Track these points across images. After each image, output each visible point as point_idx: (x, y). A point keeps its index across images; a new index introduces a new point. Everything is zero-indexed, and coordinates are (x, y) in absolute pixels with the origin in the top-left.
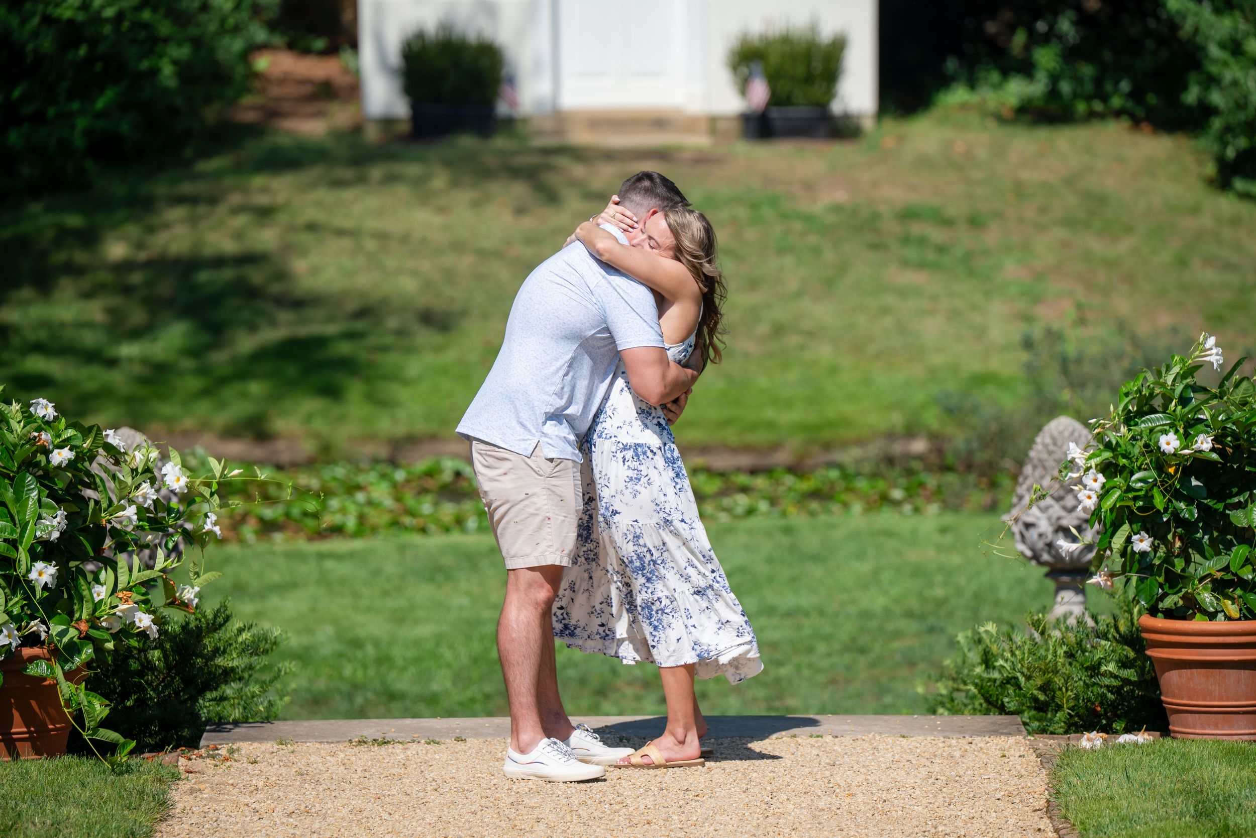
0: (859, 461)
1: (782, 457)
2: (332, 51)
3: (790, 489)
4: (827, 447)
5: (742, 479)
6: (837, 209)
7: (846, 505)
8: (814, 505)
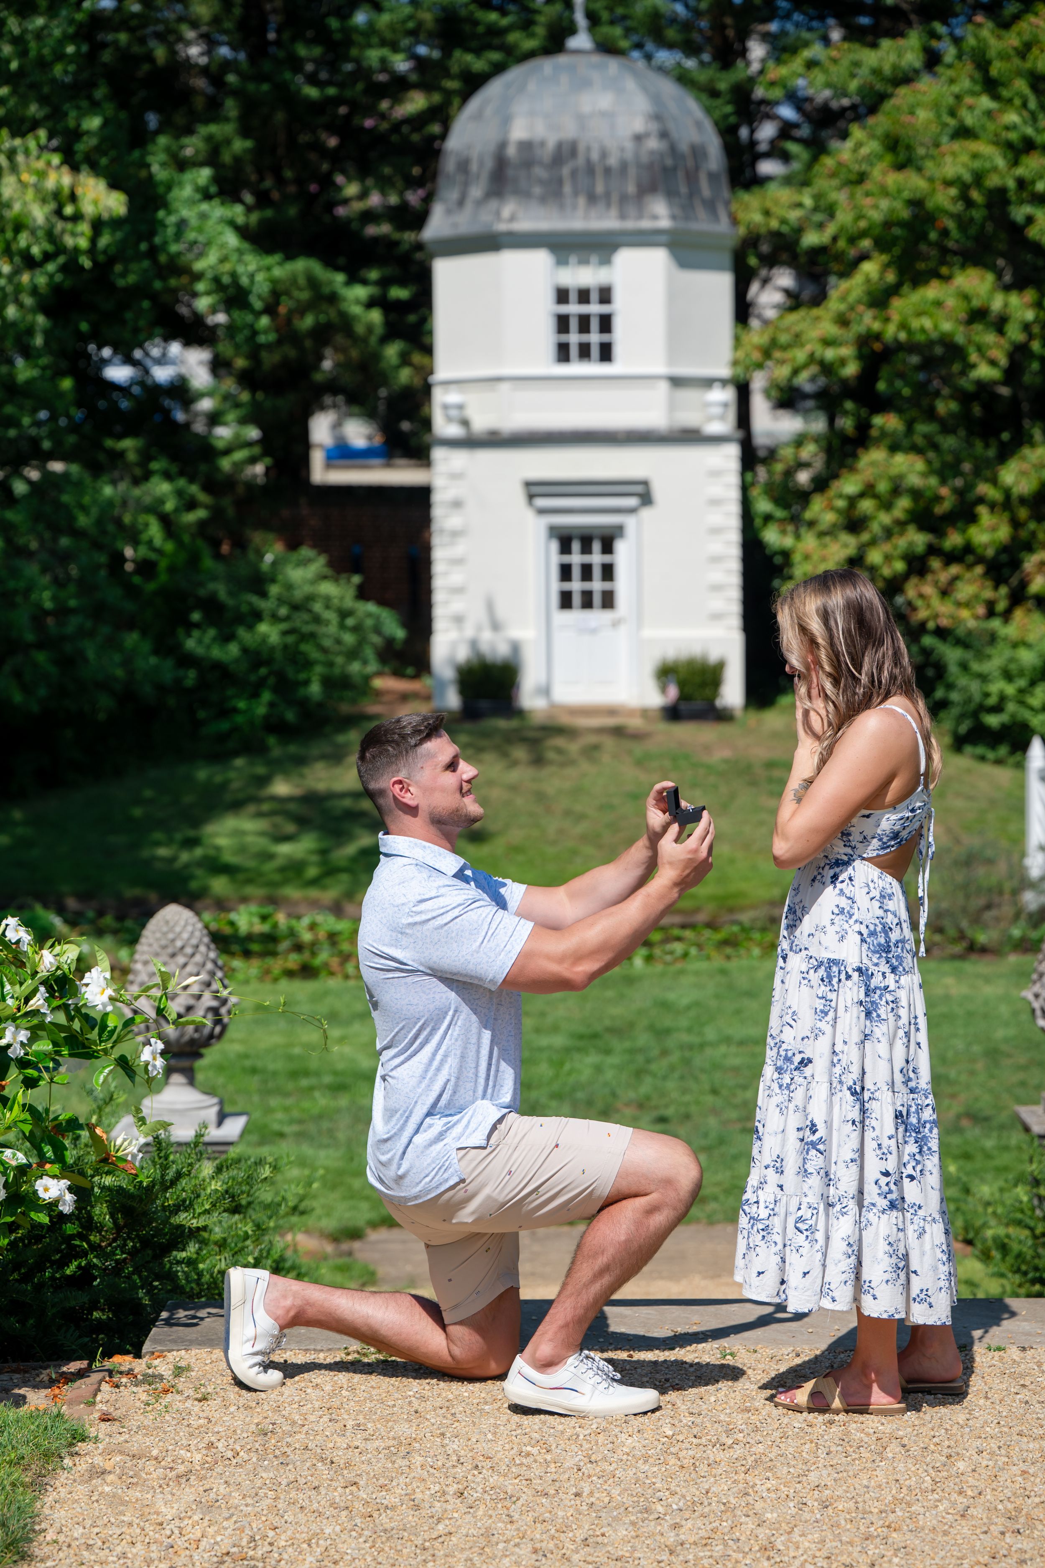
0: (754, 920)
1: (702, 917)
2: (416, 676)
3: (709, 939)
4: (731, 910)
5: (676, 932)
6: (726, 761)
7: (748, 950)
8: (729, 950)
